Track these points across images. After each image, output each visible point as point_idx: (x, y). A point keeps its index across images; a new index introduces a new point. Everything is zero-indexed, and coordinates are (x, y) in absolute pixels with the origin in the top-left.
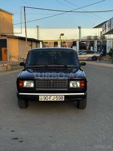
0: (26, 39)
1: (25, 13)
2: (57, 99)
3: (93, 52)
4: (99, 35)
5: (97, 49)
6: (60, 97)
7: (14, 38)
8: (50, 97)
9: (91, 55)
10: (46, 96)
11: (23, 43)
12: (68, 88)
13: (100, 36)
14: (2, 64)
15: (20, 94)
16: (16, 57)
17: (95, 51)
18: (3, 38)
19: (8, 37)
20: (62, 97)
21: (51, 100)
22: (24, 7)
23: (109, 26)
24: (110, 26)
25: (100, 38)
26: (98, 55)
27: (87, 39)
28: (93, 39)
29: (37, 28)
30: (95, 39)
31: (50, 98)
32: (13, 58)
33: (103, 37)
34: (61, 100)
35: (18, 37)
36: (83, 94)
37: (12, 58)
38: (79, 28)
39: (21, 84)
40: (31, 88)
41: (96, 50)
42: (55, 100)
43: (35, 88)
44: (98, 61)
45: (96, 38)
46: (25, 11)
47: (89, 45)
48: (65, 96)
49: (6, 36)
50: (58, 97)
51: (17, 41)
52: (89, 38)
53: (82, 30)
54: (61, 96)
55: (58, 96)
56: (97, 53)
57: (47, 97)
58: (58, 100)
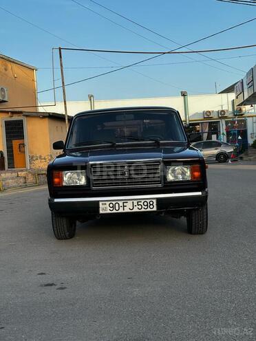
0: (66, 118)
1: (61, 60)
2: (140, 207)
3: (218, 145)
4: (228, 108)
5: (225, 137)
6: (146, 204)
7: (39, 117)
8: (125, 204)
9: (214, 151)
10: (114, 203)
11: (59, 128)
12: (165, 183)
13: (231, 110)
14: (14, 171)
15: (56, 200)
16: (45, 159)
17: (222, 141)
18: (16, 118)
19: (27, 116)
20: (151, 203)
21: (127, 210)
22: (60, 49)
23: (250, 85)
24: (253, 85)
25: (231, 116)
26: (229, 150)
27: (202, 118)
28: (216, 117)
29: (90, 100)
30: (220, 118)
31: (124, 206)
32: (39, 160)
33: (238, 113)
34: (149, 209)
35: (48, 115)
36: (200, 193)
37: (36, 162)
38: (184, 95)
39: (56, 180)
40: (81, 186)
41: (223, 139)
42: (136, 210)
43: (89, 186)
44: (230, 162)
45: (222, 114)
46: (61, 57)
47: (207, 130)
48: (158, 200)
49: (21, 112)
50: (142, 204)
51: (46, 123)
52: (207, 115)
53: (190, 99)
54: (148, 201)
55: (143, 201)
56: (226, 145)
57: (117, 205)
58: (143, 210)
